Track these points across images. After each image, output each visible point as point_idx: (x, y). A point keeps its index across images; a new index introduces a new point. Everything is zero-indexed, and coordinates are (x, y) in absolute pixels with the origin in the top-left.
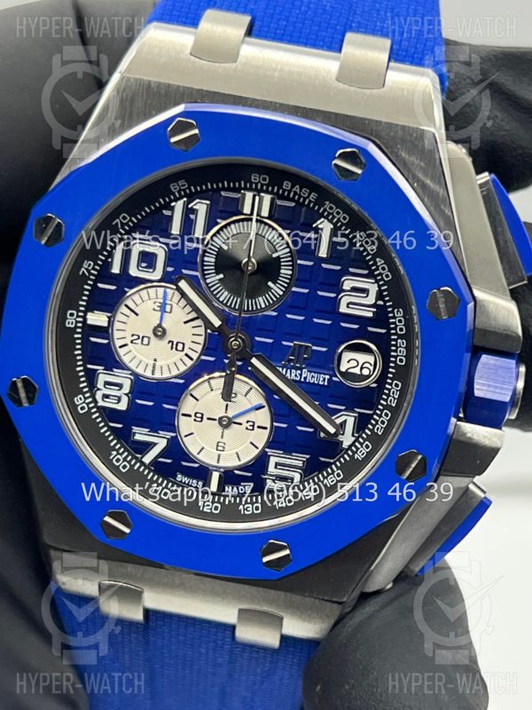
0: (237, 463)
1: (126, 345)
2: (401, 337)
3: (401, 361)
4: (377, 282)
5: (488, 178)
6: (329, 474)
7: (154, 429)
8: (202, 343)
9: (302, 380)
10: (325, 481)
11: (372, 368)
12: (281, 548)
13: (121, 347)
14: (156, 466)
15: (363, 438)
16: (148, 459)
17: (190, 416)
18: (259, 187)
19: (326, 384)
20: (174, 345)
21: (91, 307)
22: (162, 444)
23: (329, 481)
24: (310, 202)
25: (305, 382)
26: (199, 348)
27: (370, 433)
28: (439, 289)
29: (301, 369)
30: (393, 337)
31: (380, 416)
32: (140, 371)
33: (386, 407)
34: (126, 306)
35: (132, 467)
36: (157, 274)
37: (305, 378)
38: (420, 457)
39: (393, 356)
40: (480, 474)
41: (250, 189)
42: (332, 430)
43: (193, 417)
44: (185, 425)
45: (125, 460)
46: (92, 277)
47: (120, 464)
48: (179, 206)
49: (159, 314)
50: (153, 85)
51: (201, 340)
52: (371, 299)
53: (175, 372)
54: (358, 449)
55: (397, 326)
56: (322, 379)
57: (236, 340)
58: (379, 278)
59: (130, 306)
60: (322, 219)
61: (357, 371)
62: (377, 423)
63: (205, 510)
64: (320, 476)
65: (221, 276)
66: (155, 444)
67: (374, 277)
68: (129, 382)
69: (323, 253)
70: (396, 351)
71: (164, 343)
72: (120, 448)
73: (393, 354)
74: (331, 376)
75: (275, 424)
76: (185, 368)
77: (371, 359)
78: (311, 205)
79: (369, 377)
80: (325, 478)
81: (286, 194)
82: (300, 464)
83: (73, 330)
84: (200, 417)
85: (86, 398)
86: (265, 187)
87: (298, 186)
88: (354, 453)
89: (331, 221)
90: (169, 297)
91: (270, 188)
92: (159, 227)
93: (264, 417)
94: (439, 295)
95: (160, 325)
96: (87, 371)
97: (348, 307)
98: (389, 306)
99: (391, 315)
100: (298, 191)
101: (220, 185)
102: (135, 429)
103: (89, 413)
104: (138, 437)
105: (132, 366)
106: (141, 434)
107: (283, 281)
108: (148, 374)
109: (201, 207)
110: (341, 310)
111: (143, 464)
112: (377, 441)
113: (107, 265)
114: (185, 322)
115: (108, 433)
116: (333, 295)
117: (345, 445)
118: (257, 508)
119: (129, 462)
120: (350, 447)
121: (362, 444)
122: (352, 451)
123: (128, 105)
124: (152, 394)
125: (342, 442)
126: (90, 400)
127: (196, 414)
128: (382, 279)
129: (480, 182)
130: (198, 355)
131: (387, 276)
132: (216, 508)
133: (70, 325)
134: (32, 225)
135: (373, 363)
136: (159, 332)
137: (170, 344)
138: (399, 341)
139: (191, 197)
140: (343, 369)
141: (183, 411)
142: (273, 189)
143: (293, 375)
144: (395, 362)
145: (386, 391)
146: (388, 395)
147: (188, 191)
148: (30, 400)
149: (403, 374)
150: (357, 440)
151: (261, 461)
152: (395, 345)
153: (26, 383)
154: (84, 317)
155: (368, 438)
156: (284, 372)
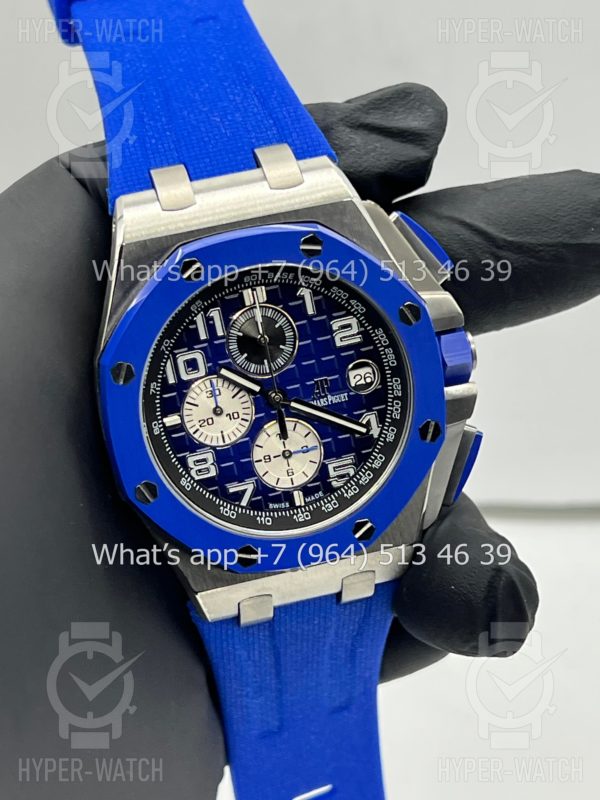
0: (306, 479)
1: (197, 430)
2: (386, 347)
3: (393, 363)
4: (355, 316)
5: (398, 215)
6: (373, 460)
7: (241, 480)
9: (330, 403)
10: (373, 465)
11: (372, 376)
12: (365, 523)
13: (194, 433)
14: (252, 505)
15: (386, 426)
16: (244, 503)
17: (260, 461)
19: (347, 399)
20: (231, 416)
21: (165, 414)
22: (249, 487)
23: (377, 465)
24: (290, 280)
25: (332, 404)
26: (250, 411)
27: (390, 421)
28: (404, 306)
29: (326, 396)
30: (380, 349)
31: (393, 406)
32: (214, 444)
33: (395, 398)
34: (188, 403)
35: (237, 512)
36: (202, 372)
37: (331, 401)
39: (386, 362)
40: (469, 417)
41: (246, 288)
42: (364, 430)
43: (264, 460)
44: (260, 468)
45: (230, 509)
46: (158, 393)
47: (230, 514)
48: (199, 320)
49: (213, 399)
51: (249, 404)
52: (355, 330)
53: (239, 435)
54: (386, 435)
55: (381, 341)
56: (343, 397)
58: (356, 313)
59: (190, 402)
60: (302, 289)
61: (362, 382)
62: (393, 412)
63: (300, 520)
64: (368, 463)
65: (246, 355)
66: (245, 490)
67: (352, 314)
68: (211, 454)
69: (310, 310)
70: (386, 358)
71: (224, 418)
72: (223, 503)
73: (385, 360)
74: (348, 393)
75: (322, 442)
76: (245, 429)
77: (369, 370)
78: (291, 282)
79: (372, 383)
80: (371, 464)
81: (271, 282)
82: (350, 461)
83: (160, 435)
84: (268, 458)
85: (187, 479)
88: (385, 438)
89: (308, 288)
90: (215, 384)
92: (190, 340)
93: (313, 440)
94: (405, 309)
95: (217, 407)
96: (178, 459)
97: (342, 341)
98: (370, 329)
99: (373, 334)
101: (224, 293)
102: (228, 486)
103: (193, 488)
104: (231, 491)
105: (207, 442)
106: (233, 488)
107: (289, 341)
108: (221, 443)
109: (215, 314)
110: (337, 345)
111: (243, 507)
112: (399, 424)
113: (165, 380)
114: (233, 397)
115: (211, 496)
116: (329, 337)
117: (376, 436)
118: (335, 504)
119: (234, 510)
120: (380, 435)
121: (387, 430)
122: (383, 438)
124: (230, 457)
125: (373, 435)
126: (190, 478)
127: (264, 457)
128: (358, 313)
129: (393, 220)
130: (250, 416)
131: (362, 310)
132: (307, 516)
133: (157, 433)
135: (372, 372)
136: (218, 411)
137: (228, 417)
138: (386, 350)
139: (206, 310)
140: (353, 385)
141: (255, 459)
143: (322, 402)
144: (389, 365)
145: (390, 388)
146: (393, 390)
147: (203, 307)
148: (154, 495)
149: (399, 371)
150: (382, 429)
151: (323, 471)
152: (385, 354)
153: (147, 485)
154: (163, 423)
155: (391, 425)
156: (315, 403)
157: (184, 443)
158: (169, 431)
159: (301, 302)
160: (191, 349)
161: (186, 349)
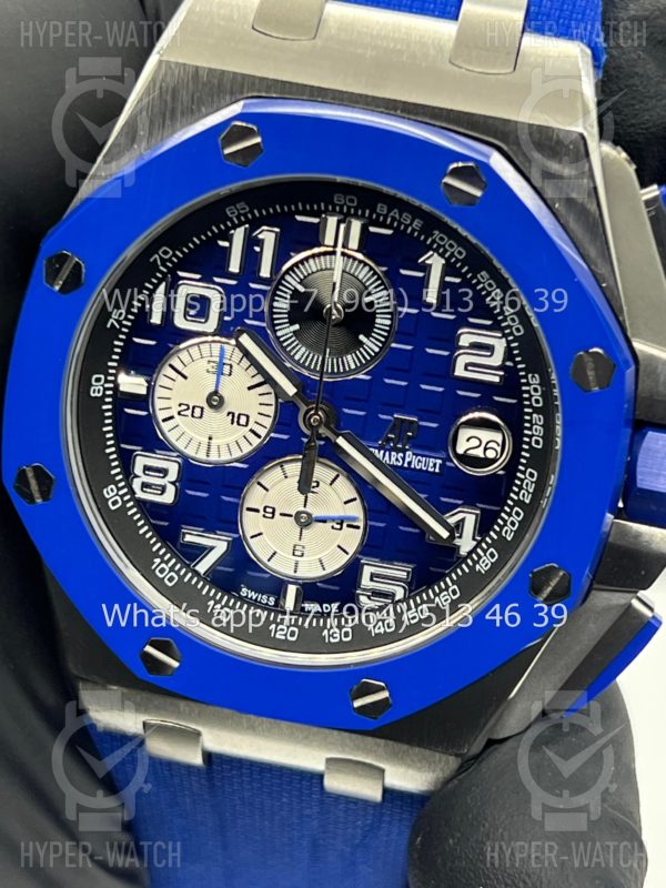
0: (320, 573)
1: (172, 418)
2: (536, 410)
3: (537, 442)
4: (505, 336)
5: (657, 193)
6: (441, 590)
7: (210, 529)
8: (272, 415)
9: (406, 465)
10: (437, 599)
11: (499, 449)
12: (380, 689)
13: (164, 420)
14: (218, 579)
15: (487, 543)
16: (202, 567)
17: (257, 511)
18: (345, 210)
19: (437, 470)
20: (235, 418)
21: (124, 370)
22: (219, 545)
24: (414, 230)
25: (409, 468)
26: (268, 422)
27: (495, 537)
28: (587, 352)
29: (404, 451)
30: (526, 410)
31: (509, 515)
32: (190, 452)
33: (518, 503)
34: (171, 366)
35: (181, 578)
37: (410, 463)
38: (561, 573)
39: (527, 436)
41: (333, 213)
42: (445, 534)
43: (262, 512)
44: (250, 523)
45: (172, 569)
46: (124, 330)
47: (166, 576)
48: (239, 235)
49: (215, 377)
50: (201, 72)
51: (271, 411)
52: (497, 360)
53: (237, 454)
54: (480, 557)
55: (531, 396)
56: (432, 464)
57: (316, 414)
58: (507, 331)
59: (176, 366)
60: (431, 253)
61: (479, 453)
62: (505, 525)
63: (278, 636)
64: (430, 591)
65: (297, 327)
66: (212, 548)
67: (502, 330)
68: (176, 466)
69: (431, 296)
70: (530, 429)
71: (222, 416)
72: (165, 554)
73: (526, 432)
74: (444, 460)
75: (370, 523)
76: (251, 448)
77: (498, 437)
78: (416, 234)
79: (494, 461)
80: (436, 595)
81: (381, 218)
82: (403, 575)
83: (101, 400)
84: (270, 512)
85: (119, 489)
86: (352, 211)
87: (396, 210)
88: (475, 563)
89: (442, 255)
90: (227, 355)
91: (360, 212)
92: (209, 263)
94: (587, 358)
95: (216, 393)
96: (120, 452)
97: (466, 369)
98: (522, 370)
99: (523, 381)
100: (397, 216)
101: (293, 208)
102: (185, 528)
103: (124, 509)
104: (188, 538)
105: (180, 445)
106: (192, 535)
107: (379, 333)
108: (202, 456)
109: (268, 236)
110: (456, 373)
111: (196, 573)
112: (505, 549)
114: (249, 388)
115: (150, 534)
116: (446, 353)
117: (463, 551)
118: (346, 634)
119: (178, 573)
120: (470, 553)
121: (485, 551)
122: (472, 560)
123: (169, 98)
124: (206, 483)
125: (459, 547)
126: (125, 490)
127: (265, 507)
128: (511, 334)
129: (645, 198)
130: (266, 431)
131: (518, 330)
132: (292, 634)
133: (96, 394)
134: (41, 265)
135: (500, 442)
136: (215, 401)
137: (230, 416)
138: (535, 415)
139: (255, 224)
140: (460, 450)
141: (246, 505)
142: (364, 213)
143: (393, 459)
144: (529, 444)
145: (518, 482)
146: (520, 488)
147: (250, 216)
148: (45, 495)
149: (541, 460)
150: (479, 545)
151: (352, 571)
152: (530, 421)
153: (39, 473)
154: (115, 382)
155: (494, 544)
156: (379, 454)
157: (139, 430)
158: (123, 400)
159: (421, 274)
160: (207, 279)
161: (198, 276)
